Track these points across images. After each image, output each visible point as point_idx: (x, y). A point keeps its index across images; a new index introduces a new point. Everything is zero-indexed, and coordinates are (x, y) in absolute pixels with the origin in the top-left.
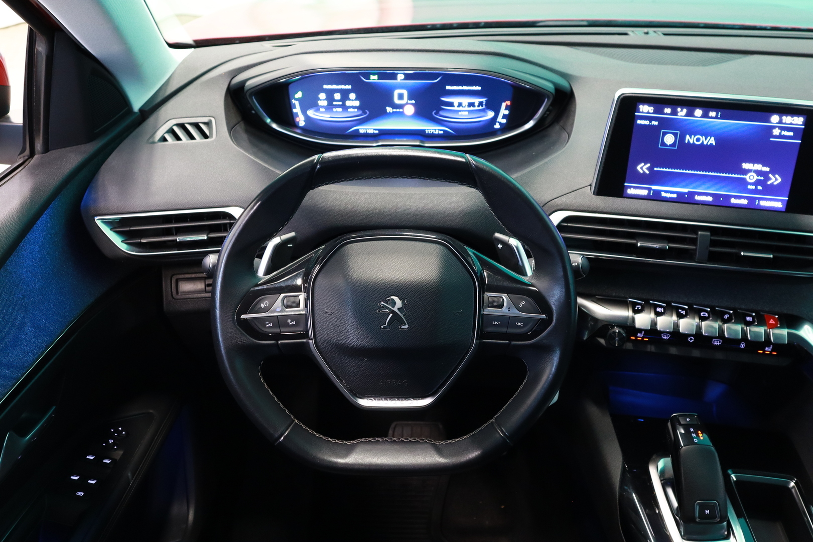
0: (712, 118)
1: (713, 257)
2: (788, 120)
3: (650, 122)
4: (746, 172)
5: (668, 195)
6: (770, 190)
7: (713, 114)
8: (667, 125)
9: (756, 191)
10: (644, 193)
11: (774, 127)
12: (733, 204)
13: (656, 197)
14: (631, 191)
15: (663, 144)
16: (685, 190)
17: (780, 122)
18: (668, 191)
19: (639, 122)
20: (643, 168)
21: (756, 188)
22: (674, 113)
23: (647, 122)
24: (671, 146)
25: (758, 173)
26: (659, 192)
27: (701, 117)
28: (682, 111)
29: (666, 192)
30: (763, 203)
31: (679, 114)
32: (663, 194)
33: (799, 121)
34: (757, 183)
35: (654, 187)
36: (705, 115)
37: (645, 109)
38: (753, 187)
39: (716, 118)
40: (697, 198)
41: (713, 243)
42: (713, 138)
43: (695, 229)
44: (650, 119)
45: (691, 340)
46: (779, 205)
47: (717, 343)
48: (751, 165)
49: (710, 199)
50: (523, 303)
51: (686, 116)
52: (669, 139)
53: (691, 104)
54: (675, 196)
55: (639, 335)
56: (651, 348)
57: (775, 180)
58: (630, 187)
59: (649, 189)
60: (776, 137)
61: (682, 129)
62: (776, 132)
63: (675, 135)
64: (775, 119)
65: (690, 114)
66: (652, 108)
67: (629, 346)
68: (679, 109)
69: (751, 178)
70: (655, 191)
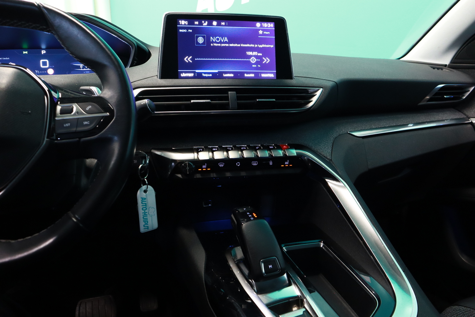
0: (223, 26)
1: (240, 107)
2: (265, 25)
3: (187, 30)
4: (250, 57)
5: (207, 75)
6: (265, 67)
7: (223, 23)
8: (198, 31)
9: (257, 68)
10: (191, 75)
11: (259, 30)
12: (246, 77)
13: (199, 76)
14: (183, 75)
15: (198, 43)
16: (217, 71)
17: (261, 26)
19: (180, 31)
20: (188, 59)
21: (257, 66)
22: (201, 24)
23: (185, 31)
24: (202, 44)
25: (256, 57)
26: (200, 74)
27: (216, 26)
28: (205, 22)
29: (205, 73)
30: (263, 75)
31: (204, 24)
32: (204, 75)
33: (271, 25)
34: (257, 63)
35: (197, 71)
36: (219, 24)
37: (183, 22)
39: (225, 25)
40: (225, 75)
41: (238, 98)
42: (226, 38)
43: (226, 91)
44: (187, 28)
45: (238, 164)
46: (272, 75)
47: (255, 164)
48: (251, 52)
49: (232, 75)
51: (207, 25)
52: (201, 40)
53: (210, 17)
54: (211, 75)
55: (204, 167)
56: (213, 175)
57: (267, 60)
58: (182, 72)
59: (194, 73)
60: (261, 35)
61: (208, 34)
62: (261, 32)
63: (204, 37)
64: (258, 25)
65: (210, 24)
66: (187, 22)
67: (198, 176)
68: (203, 22)
69: (253, 60)
70: (198, 73)
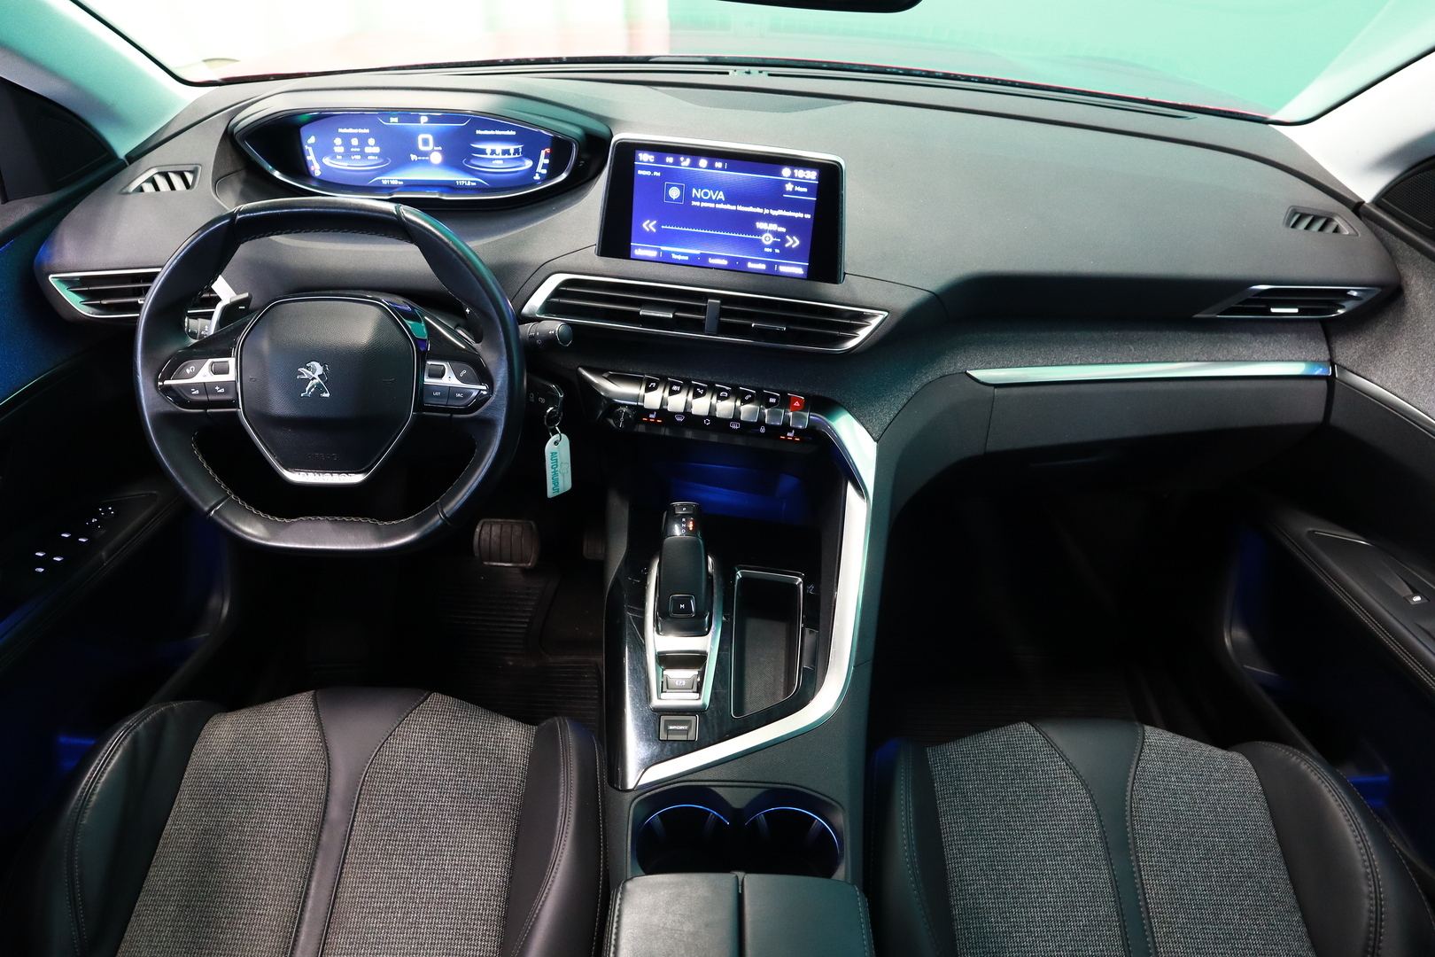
0: (718, 169)
1: (724, 329)
2: (800, 173)
3: (652, 173)
4: (761, 232)
5: (680, 257)
6: (789, 254)
7: (719, 165)
8: (670, 176)
9: (773, 255)
10: (652, 254)
11: (787, 182)
12: (751, 269)
13: (666, 260)
14: (638, 252)
15: (669, 198)
16: (698, 252)
17: (792, 176)
18: (680, 252)
19: (640, 172)
20: (649, 226)
21: (773, 250)
22: (677, 163)
23: (648, 173)
24: (676, 200)
25: (775, 234)
26: (668, 254)
27: (707, 168)
28: (685, 160)
29: (677, 253)
30: (783, 269)
31: (682, 164)
32: (674, 256)
33: (812, 175)
34: (774, 246)
35: (663, 248)
36: (711, 166)
37: (645, 157)
38: (770, 250)
39: (723, 169)
40: (711, 261)
41: (723, 313)
42: (721, 193)
43: (705, 296)
44: (652, 169)
45: (707, 422)
46: (799, 271)
47: (735, 426)
48: (766, 224)
49: (724, 262)
50: (464, 372)
51: (690, 166)
52: (674, 193)
53: (695, 153)
54: (687, 258)
55: (651, 416)
56: (666, 432)
57: (793, 242)
58: (638, 247)
59: (659, 250)
60: (789, 193)
61: (688, 183)
62: (789, 187)
63: (680, 188)
64: (786, 172)
65: (694, 164)
66: (653, 157)
67: (641, 428)
68: (682, 159)
69: (767, 239)
70: (664, 252)
